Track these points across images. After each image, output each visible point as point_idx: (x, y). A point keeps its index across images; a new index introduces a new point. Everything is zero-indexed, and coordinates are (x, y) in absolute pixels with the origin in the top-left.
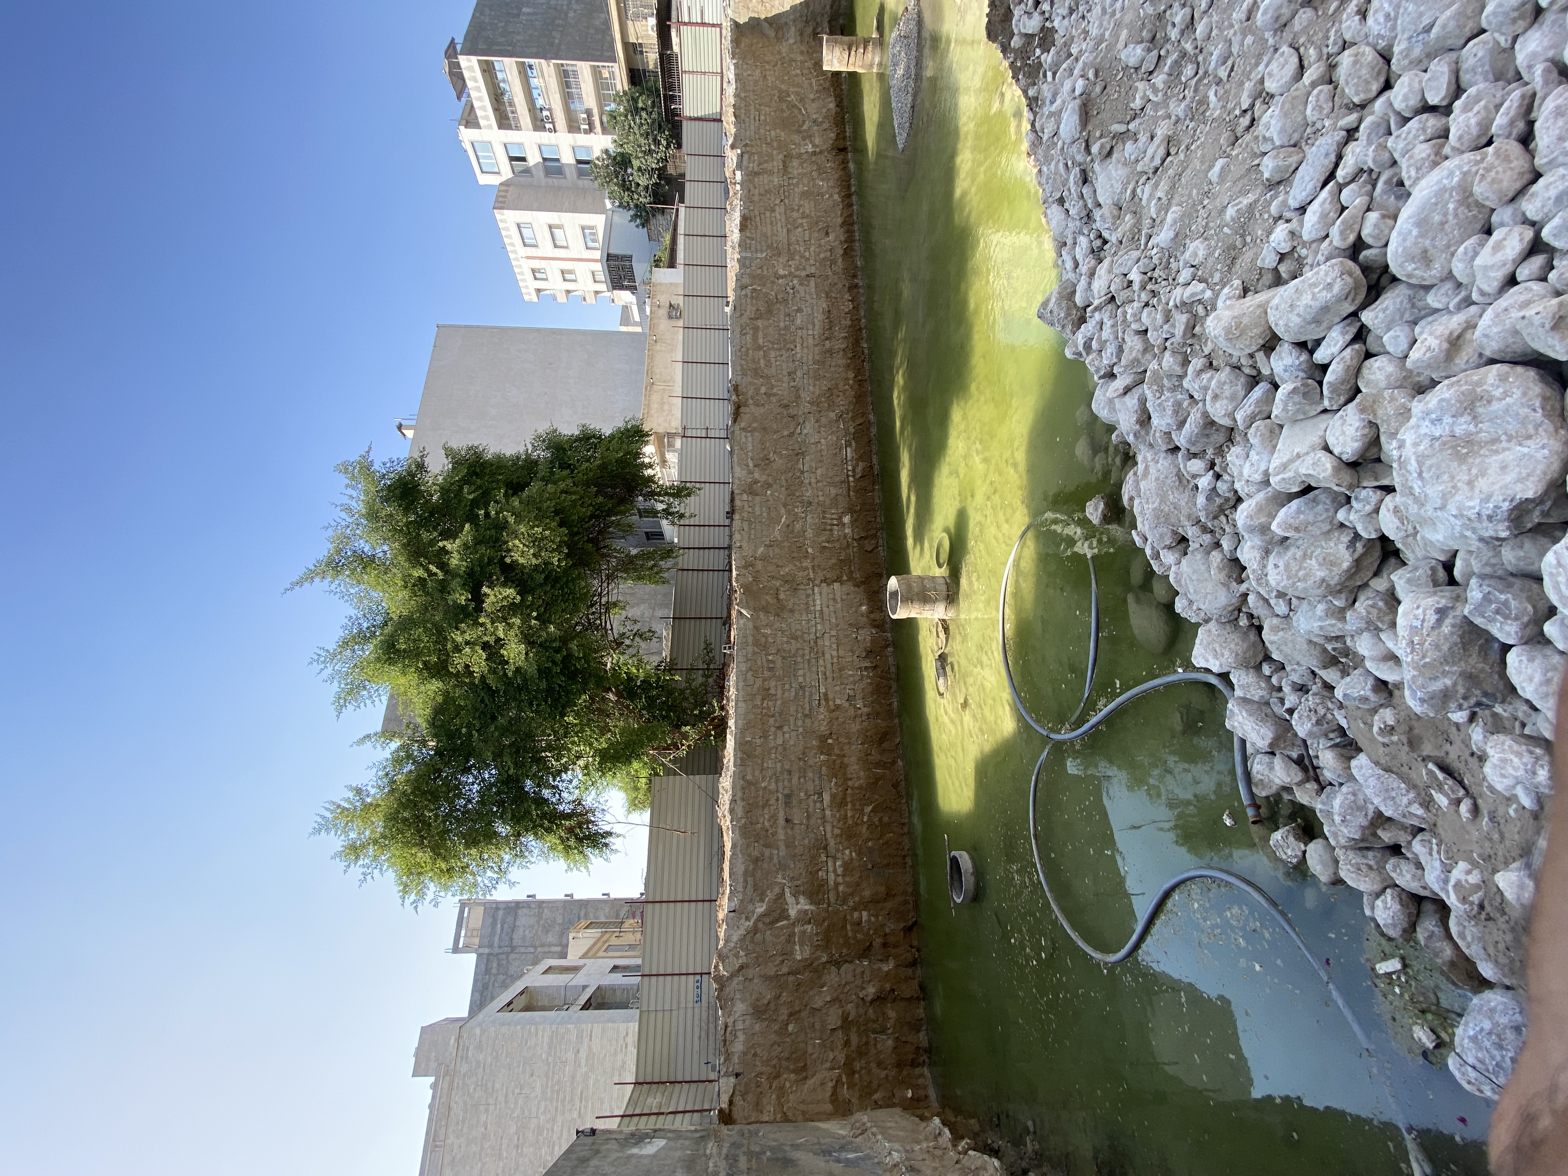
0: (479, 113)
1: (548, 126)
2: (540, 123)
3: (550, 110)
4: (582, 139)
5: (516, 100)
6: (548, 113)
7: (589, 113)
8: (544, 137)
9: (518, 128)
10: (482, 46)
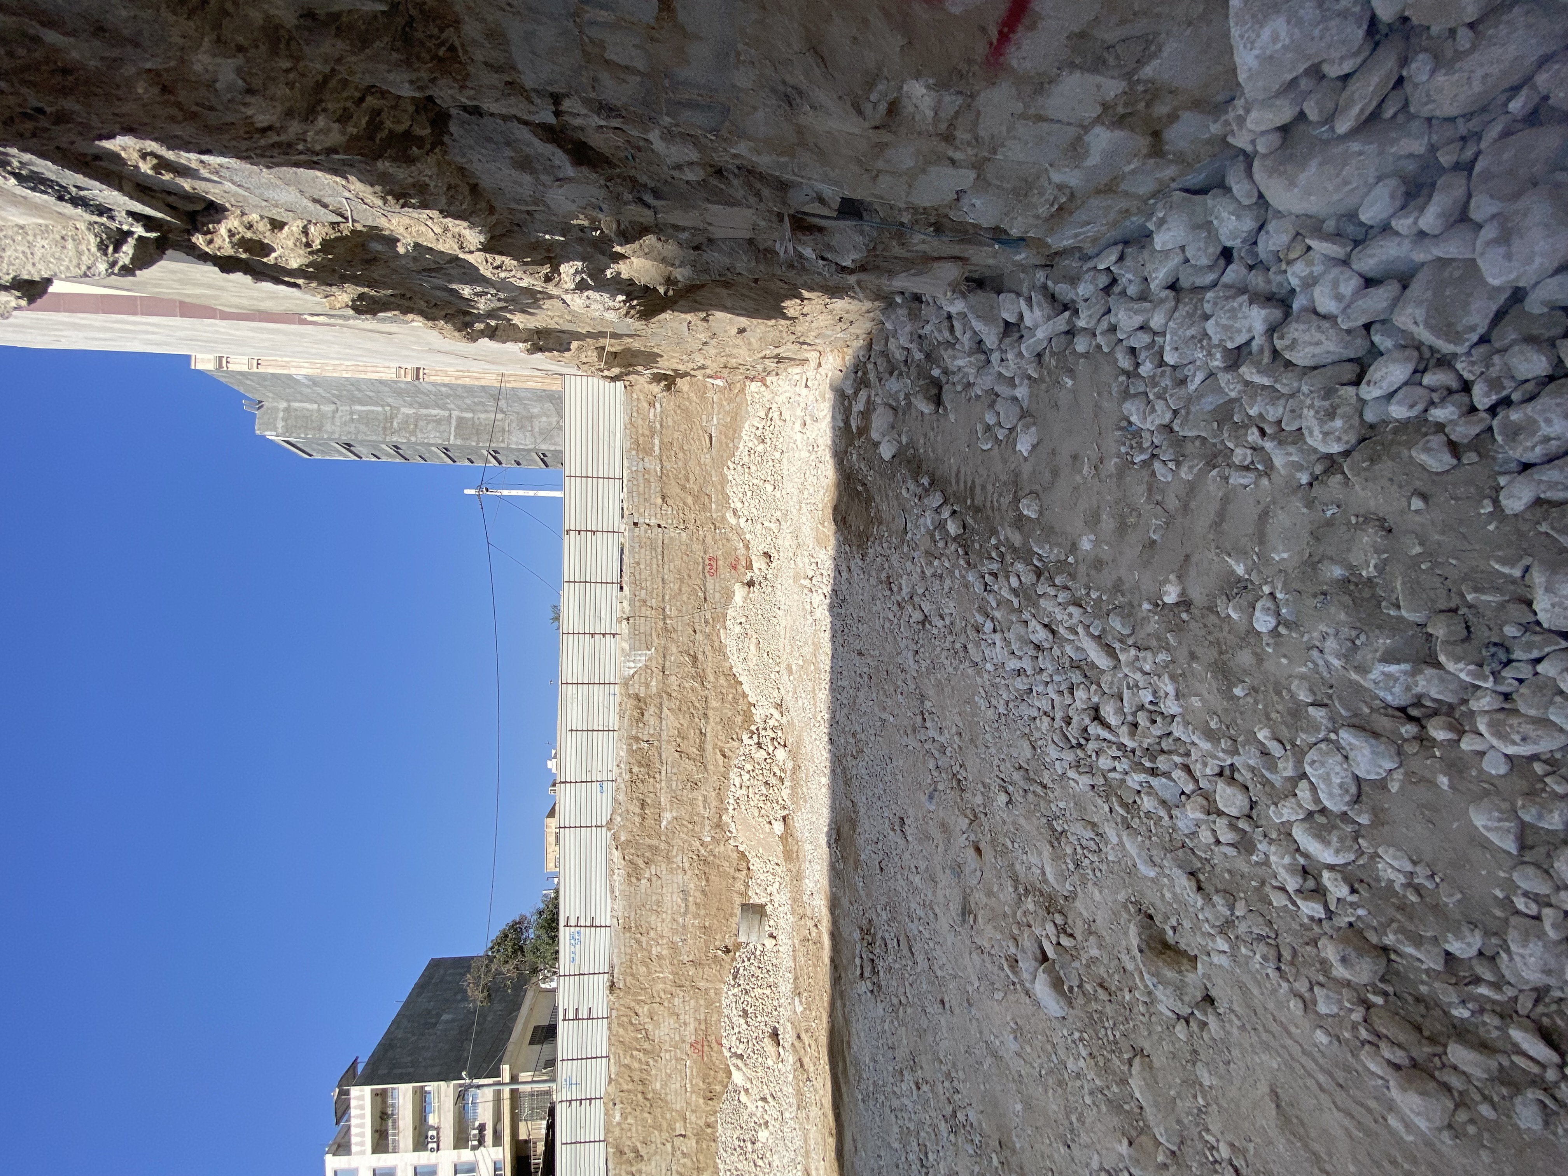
0: (354, 1140)
1: (430, 1146)
2: (421, 1142)
3: (438, 1129)
4: (466, 1155)
5: (401, 1124)
6: (434, 1133)
7: (482, 1128)
8: (424, 1158)
9: (394, 1151)
10: (383, 1071)
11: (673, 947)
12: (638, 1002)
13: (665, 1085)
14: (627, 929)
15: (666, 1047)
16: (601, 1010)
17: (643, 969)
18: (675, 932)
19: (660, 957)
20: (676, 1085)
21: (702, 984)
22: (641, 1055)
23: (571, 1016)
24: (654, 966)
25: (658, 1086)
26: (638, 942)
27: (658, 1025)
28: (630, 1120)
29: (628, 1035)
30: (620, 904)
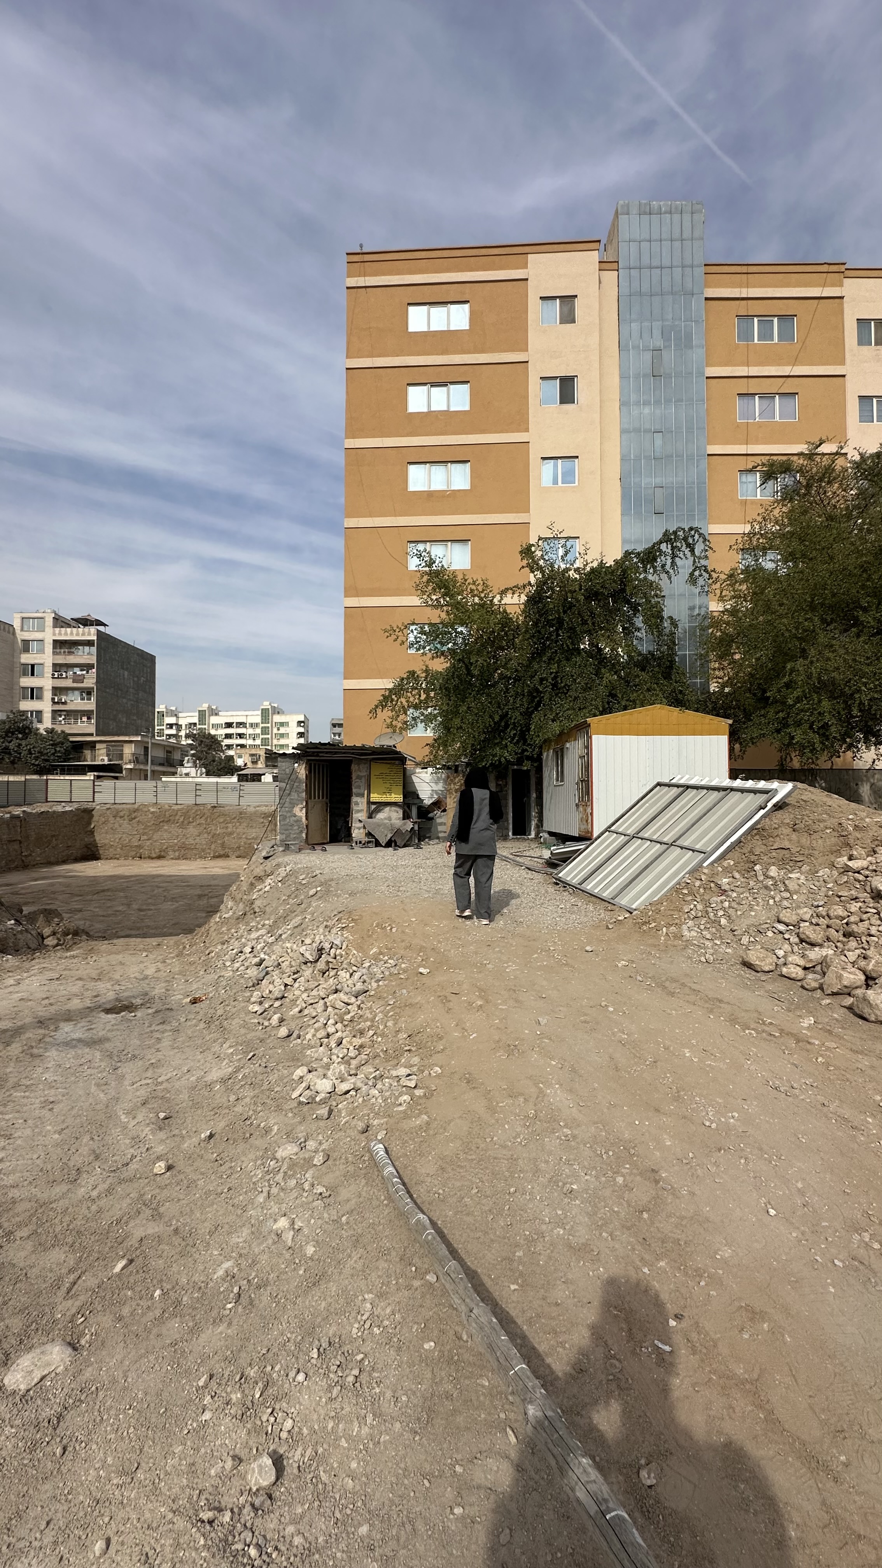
1: (56, 674)
2: (57, 667)
3: (66, 677)
4: (48, 695)
5: (71, 656)
6: (64, 676)
7: (65, 703)
8: (48, 670)
9: (54, 653)
10: (103, 644)
11: (231, 834)
12: (206, 819)
13: (166, 830)
14: (241, 813)
15: (184, 831)
16: (200, 801)
17: (222, 820)
18: (238, 834)
19: (227, 828)
20: (165, 835)
21: (213, 846)
22: (182, 819)
23: (198, 787)
24: (223, 825)
25: (166, 828)
26: (235, 818)
27: (194, 827)
28: (150, 816)
29: (191, 813)
30: (252, 809)
